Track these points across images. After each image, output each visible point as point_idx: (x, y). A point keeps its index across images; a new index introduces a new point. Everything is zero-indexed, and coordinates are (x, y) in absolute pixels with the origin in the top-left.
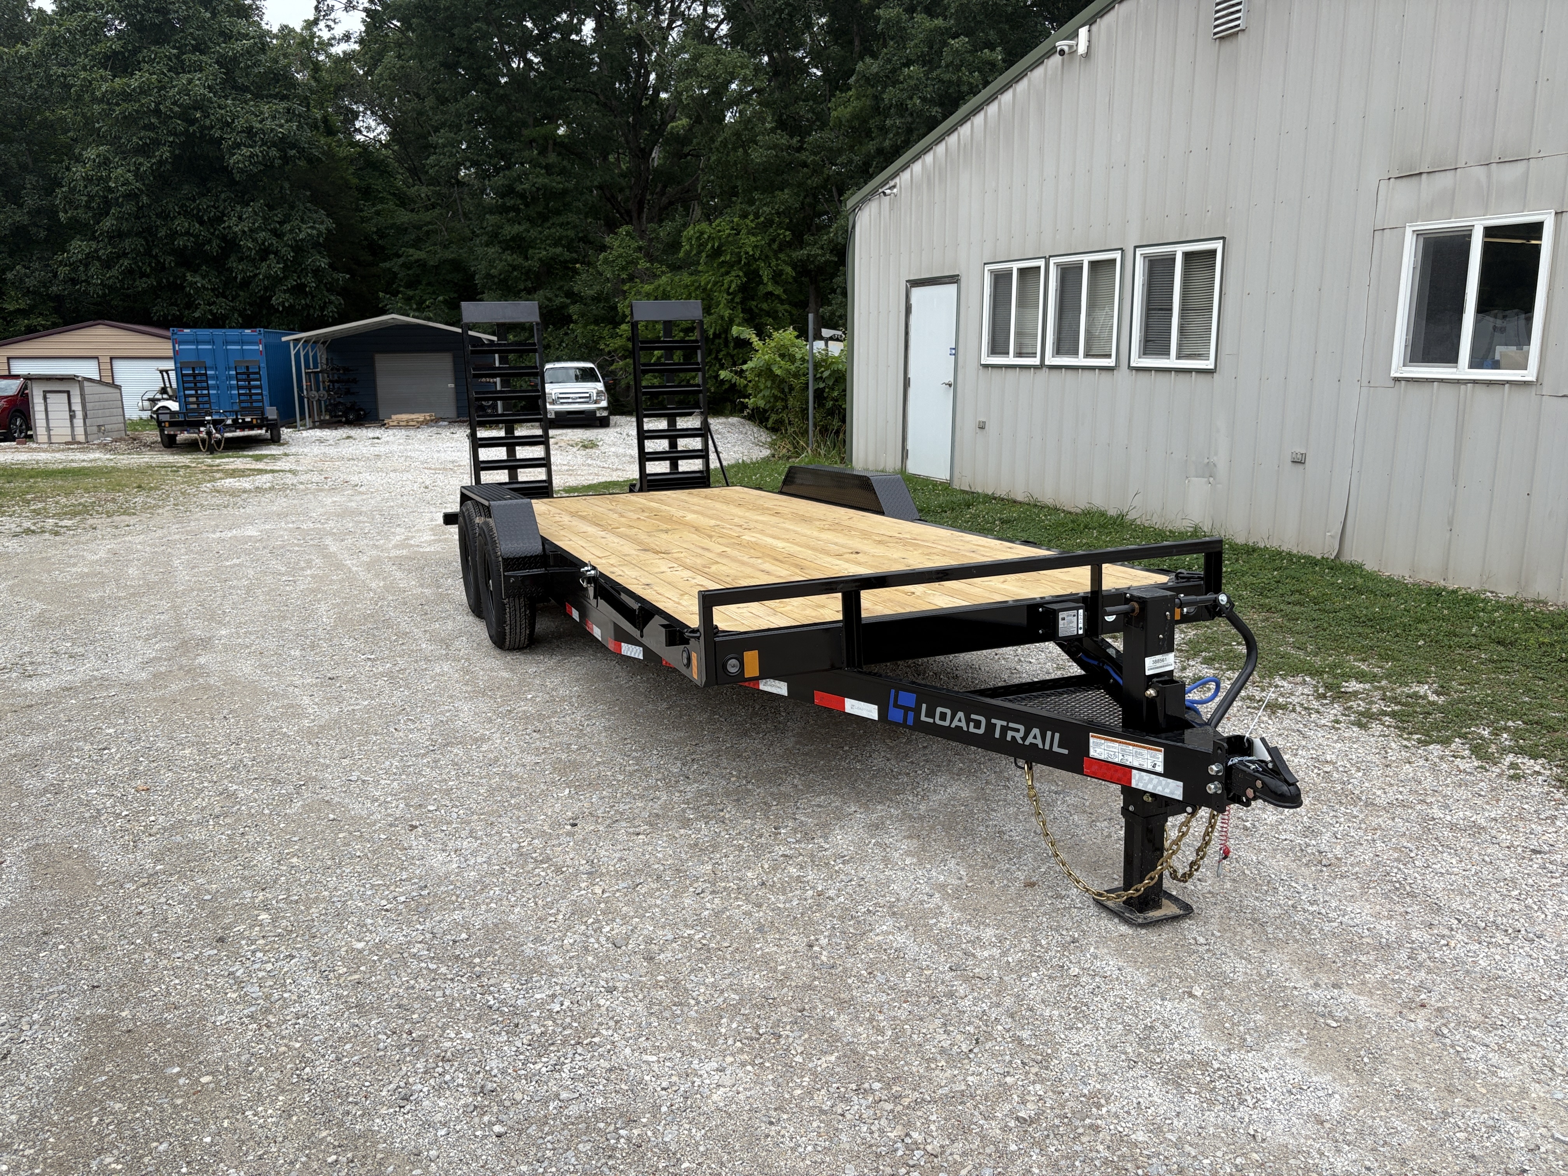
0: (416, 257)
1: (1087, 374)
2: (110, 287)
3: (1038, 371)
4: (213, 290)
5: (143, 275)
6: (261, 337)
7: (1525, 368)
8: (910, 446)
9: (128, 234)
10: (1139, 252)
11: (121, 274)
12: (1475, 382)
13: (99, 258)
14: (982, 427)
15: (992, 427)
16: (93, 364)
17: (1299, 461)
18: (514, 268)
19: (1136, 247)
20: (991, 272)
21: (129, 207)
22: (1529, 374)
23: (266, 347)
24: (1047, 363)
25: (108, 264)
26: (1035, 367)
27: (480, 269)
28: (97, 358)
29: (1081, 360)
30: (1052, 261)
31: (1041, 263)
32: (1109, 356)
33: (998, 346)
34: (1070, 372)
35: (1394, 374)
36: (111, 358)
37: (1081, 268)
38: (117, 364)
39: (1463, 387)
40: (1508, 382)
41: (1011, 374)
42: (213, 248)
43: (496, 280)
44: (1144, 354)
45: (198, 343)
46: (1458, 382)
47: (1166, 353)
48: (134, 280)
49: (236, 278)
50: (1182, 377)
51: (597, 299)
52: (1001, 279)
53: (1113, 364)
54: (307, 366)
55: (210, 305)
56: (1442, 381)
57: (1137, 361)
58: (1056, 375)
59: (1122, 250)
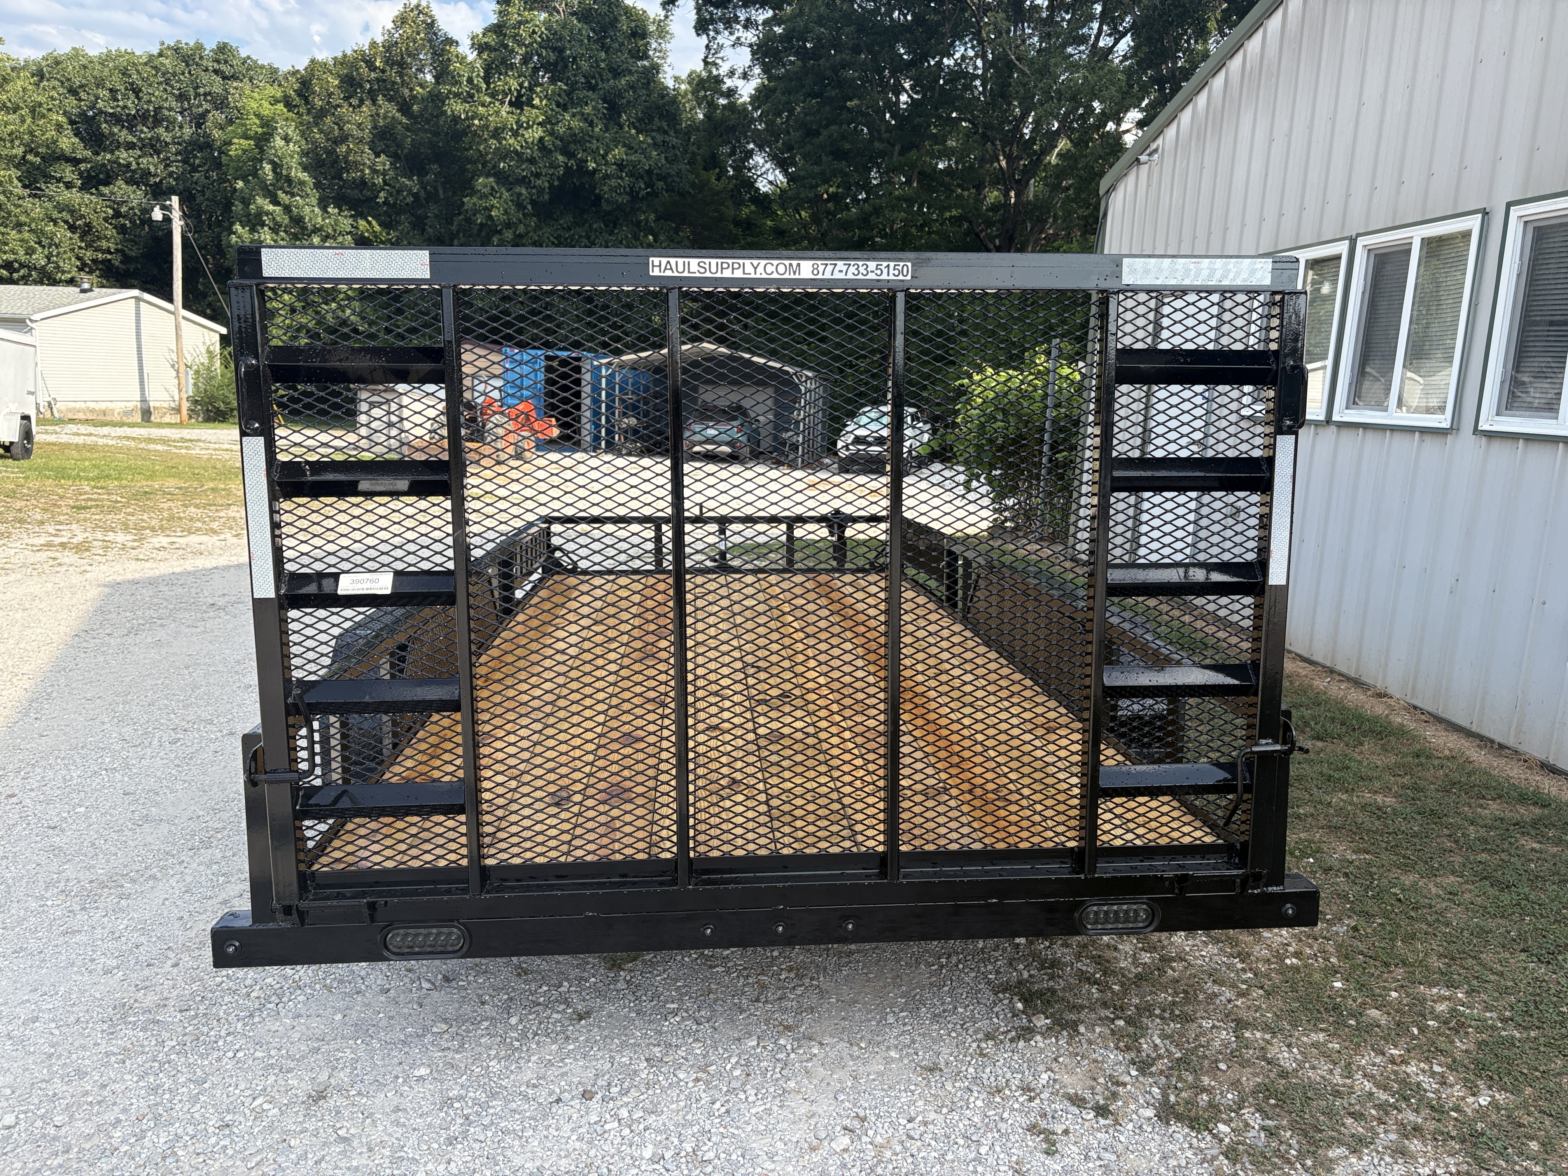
1: (1398, 437)
3: (1321, 431)
10: (1515, 212)
19: (1511, 204)
24: (1336, 418)
26: (1317, 423)
29: (1389, 415)
30: (1361, 242)
31: (1342, 248)
32: (1442, 409)
34: (1371, 435)
37: (1408, 252)
44: (1509, 407)
47: (1552, 406)
53: (1446, 425)
54: (623, 392)
57: (1493, 421)
58: (1348, 438)
59: (1485, 213)
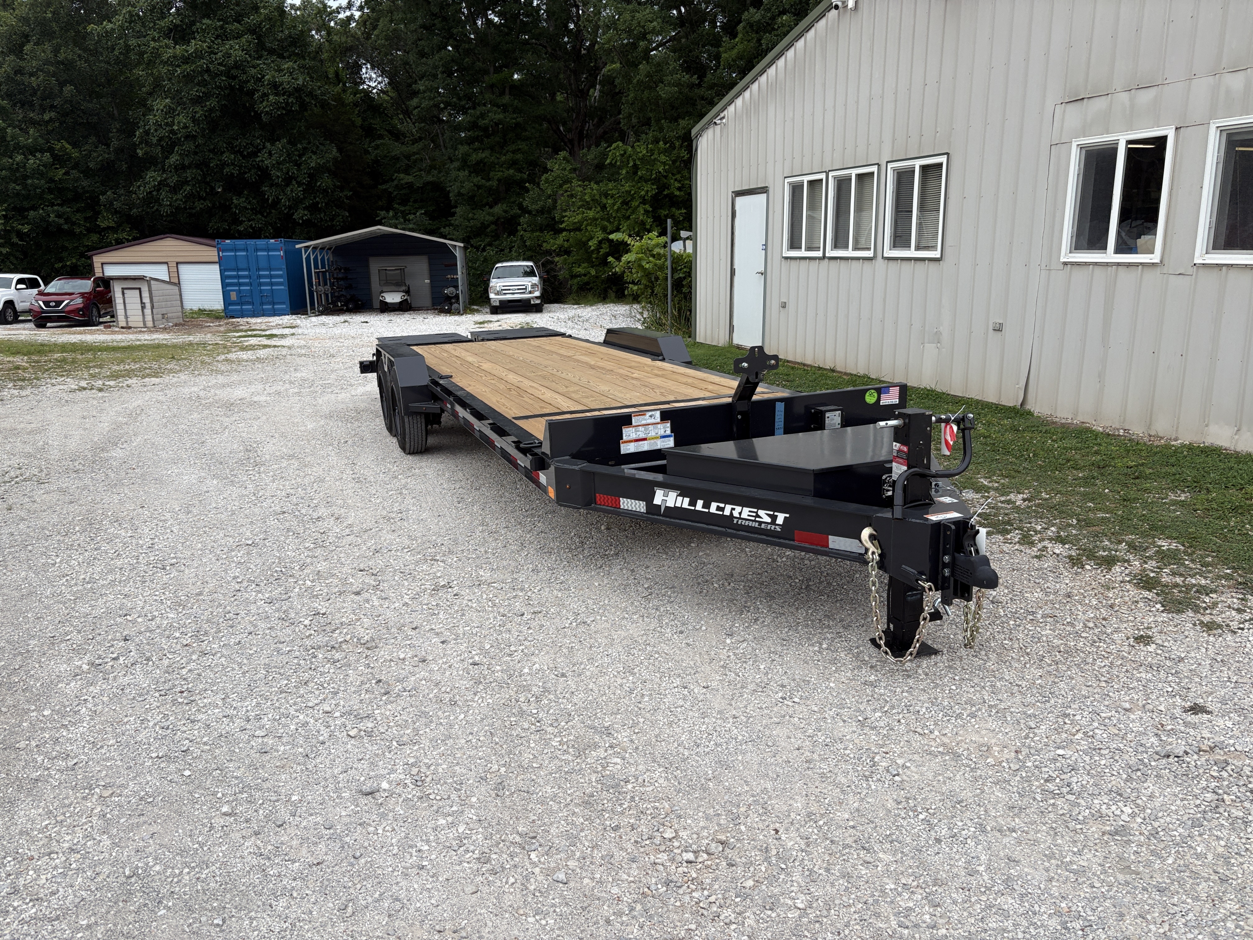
0: (405, 181)
1: (854, 262)
2: (177, 208)
3: (821, 261)
4: (252, 209)
5: (200, 198)
6: (282, 245)
7: (1152, 252)
8: (735, 323)
9: (189, 167)
10: (890, 166)
11: (184, 197)
12: (1118, 264)
13: (168, 185)
14: (784, 305)
15: (791, 306)
16: (165, 267)
17: (998, 329)
18: (479, 187)
19: (888, 162)
20: (790, 184)
21: (189, 146)
22: (1155, 258)
23: (285, 252)
24: (827, 255)
25: (175, 190)
26: (819, 259)
27: (453, 189)
28: (167, 263)
29: (850, 253)
30: (831, 174)
31: (823, 176)
32: (869, 249)
33: (794, 244)
34: (843, 262)
35: (1063, 259)
36: (177, 263)
37: (851, 180)
38: (182, 268)
39: (1110, 268)
40: (1141, 263)
41: (804, 263)
42: (251, 176)
43: (466, 197)
44: (894, 247)
45: (236, 250)
46: (1107, 264)
47: (908, 246)
48: (194, 203)
49: (268, 199)
50: (919, 264)
51: (541, 211)
52: (796, 189)
53: (872, 255)
54: (316, 267)
55: (249, 221)
56: (1096, 264)
57: (889, 253)
58: (834, 264)
59: (878, 165)
